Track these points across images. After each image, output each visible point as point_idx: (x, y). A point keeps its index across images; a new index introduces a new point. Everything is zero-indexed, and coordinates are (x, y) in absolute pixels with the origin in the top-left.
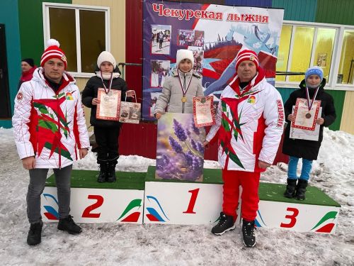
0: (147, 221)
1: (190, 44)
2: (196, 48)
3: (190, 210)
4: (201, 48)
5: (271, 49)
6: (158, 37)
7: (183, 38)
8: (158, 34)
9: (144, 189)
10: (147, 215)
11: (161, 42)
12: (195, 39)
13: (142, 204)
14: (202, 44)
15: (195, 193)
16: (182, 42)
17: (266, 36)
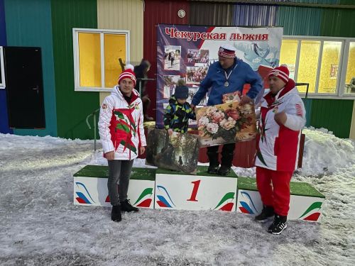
0: (157, 206)
1: (197, 61)
2: (202, 65)
3: (193, 198)
4: (206, 64)
5: (272, 63)
6: (170, 56)
7: (190, 56)
8: (170, 53)
9: (155, 180)
10: (158, 202)
11: (173, 60)
12: (201, 57)
13: (153, 192)
14: (207, 61)
15: (197, 184)
16: (190, 60)
17: (265, 52)
